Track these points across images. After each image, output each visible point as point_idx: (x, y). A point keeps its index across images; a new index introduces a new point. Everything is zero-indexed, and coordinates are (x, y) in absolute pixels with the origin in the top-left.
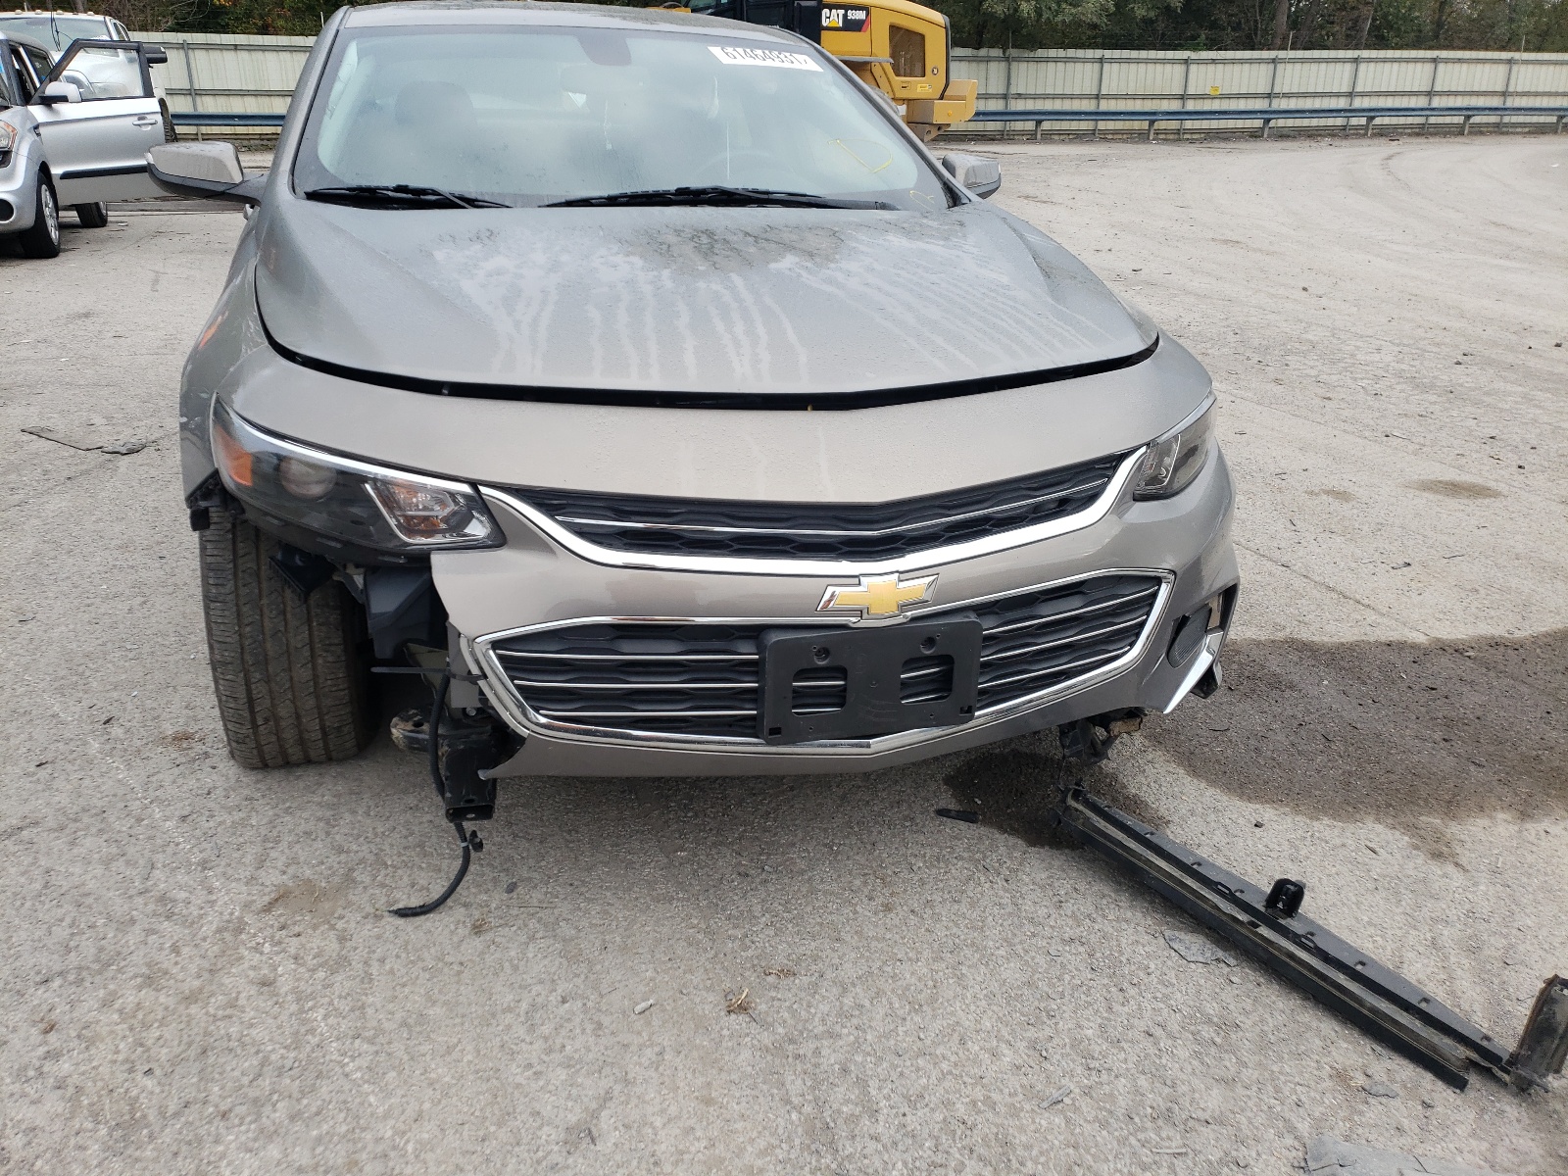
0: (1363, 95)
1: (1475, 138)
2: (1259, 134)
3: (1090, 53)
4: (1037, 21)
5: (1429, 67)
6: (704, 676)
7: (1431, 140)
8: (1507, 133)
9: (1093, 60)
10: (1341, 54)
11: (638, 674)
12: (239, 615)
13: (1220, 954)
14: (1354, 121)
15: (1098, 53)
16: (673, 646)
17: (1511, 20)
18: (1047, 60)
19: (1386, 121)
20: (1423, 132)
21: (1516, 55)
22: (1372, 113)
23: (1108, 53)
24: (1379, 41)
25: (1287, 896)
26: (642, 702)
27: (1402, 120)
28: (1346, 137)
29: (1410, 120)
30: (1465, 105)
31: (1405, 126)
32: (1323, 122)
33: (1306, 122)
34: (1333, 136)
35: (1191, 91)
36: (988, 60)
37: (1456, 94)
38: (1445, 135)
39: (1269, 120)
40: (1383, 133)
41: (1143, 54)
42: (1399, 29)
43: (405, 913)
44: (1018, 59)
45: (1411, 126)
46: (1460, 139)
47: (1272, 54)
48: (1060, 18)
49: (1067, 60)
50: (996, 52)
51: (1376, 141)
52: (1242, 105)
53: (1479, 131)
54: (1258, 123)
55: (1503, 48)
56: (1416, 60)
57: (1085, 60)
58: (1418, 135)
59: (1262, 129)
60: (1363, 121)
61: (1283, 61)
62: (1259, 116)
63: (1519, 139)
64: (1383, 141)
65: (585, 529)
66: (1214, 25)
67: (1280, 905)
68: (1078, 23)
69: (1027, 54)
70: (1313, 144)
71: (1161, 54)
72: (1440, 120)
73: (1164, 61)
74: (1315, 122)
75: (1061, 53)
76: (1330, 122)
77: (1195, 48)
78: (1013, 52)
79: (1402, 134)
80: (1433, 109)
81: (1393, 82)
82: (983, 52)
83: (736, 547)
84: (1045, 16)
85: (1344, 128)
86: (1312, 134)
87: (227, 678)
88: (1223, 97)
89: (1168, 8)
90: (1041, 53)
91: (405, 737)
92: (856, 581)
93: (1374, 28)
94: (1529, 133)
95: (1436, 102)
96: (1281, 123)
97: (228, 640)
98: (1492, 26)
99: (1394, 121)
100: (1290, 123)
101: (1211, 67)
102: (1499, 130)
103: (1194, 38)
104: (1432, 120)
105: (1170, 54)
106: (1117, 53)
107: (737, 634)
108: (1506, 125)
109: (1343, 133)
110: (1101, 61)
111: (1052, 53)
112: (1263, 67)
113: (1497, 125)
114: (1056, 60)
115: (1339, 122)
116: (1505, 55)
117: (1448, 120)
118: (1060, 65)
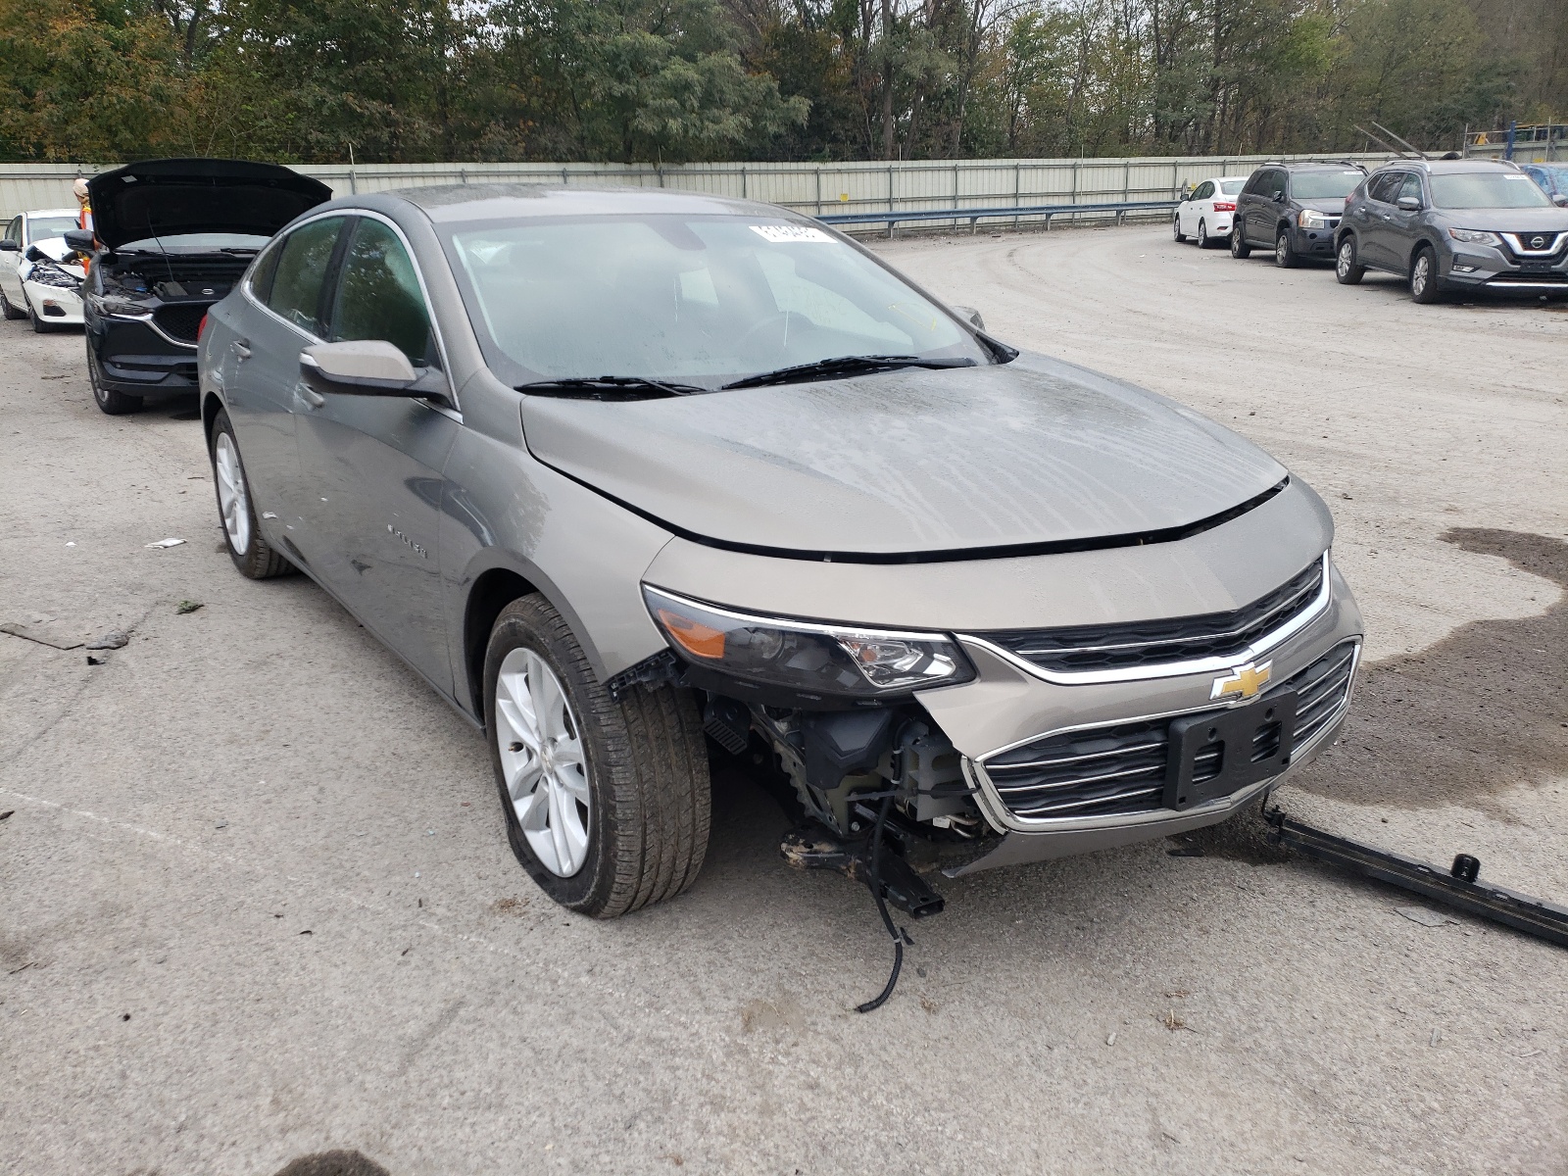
0: (964, 198)
1: (1058, 232)
2: (887, 233)
3: (732, 166)
4: (684, 137)
5: (1012, 173)
6: (1134, 763)
7: (1025, 235)
8: (1080, 227)
9: (735, 172)
10: (942, 163)
11: (1090, 769)
12: (639, 775)
13: (1446, 918)
14: (960, 221)
15: (739, 166)
16: (1113, 744)
17: (1070, 131)
18: (695, 173)
19: (985, 220)
20: (1014, 228)
21: (1079, 161)
22: (974, 214)
23: (748, 166)
24: (969, 153)
25: (1466, 867)
26: (1087, 792)
27: (997, 219)
28: (957, 234)
29: (1003, 219)
30: (1044, 205)
31: (1000, 224)
32: (935, 223)
33: (922, 223)
34: (946, 234)
35: (823, 198)
36: (641, 173)
37: (1036, 195)
38: (1033, 231)
39: (893, 222)
40: (984, 231)
41: (779, 166)
42: (983, 141)
43: (861, 1009)
44: (669, 173)
45: (1006, 224)
46: (1045, 234)
47: (887, 164)
48: (705, 134)
49: (712, 173)
50: (647, 166)
51: (981, 238)
52: (868, 210)
53: (1059, 226)
54: (884, 225)
55: (1066, 156)
56: (1001, 168)
57: (728, 173)
58: (1013, 231)
59: (889, 230)
60: (967, 221)
61: (897, 170)
62: (884, 218)
63: (1090, 232)
64: (987, 238)
65: (1040, 658)
66: (834, 139)
67: (1464, 874)
68: (722, 139)
69: (676, 167)
70: (932, 242)
71: (794, 166)
72: (1027, 218)
73: (798, 172)
74: (929, 223)
75: (706, 166)
76: (941, 222)
77: (823, 160)
78: (664, 166)
79: (1000, 231)
80: (1021, 209)
81: (986, 187)
82: (635, 166)
83: (1145, 657)
84: (691, 134)
85: (953, 227)
86: (929, 234)
87: (627, 833)
88: (852, 202)
89: (793, 123)
90: (688, 166)
91: (805, 858)
92: (1230, 672)
93: (964, 142)
94: (1095, 226)
95: (1022, 203)
96: (902, 224)
97: (630, 799)
98: (1056, 137)
99: (992, 220)
100: (910, 224)
101: (838, 176)
102: (1072, 225)
103: (819, 150)
104: (1021, 218)
105: (802, 165)
106: (755, 166)
107: (1152, 726)
108: (1078, 221)
109: (952, 232)
110: (743, 172)
111: (699, 166)
112: (881, 175)
113: (1071, 221)
114: (703, 173)
115: (949, 222)
116: (1069, 161)
117: (1032, 218)
118: (707, 178)
